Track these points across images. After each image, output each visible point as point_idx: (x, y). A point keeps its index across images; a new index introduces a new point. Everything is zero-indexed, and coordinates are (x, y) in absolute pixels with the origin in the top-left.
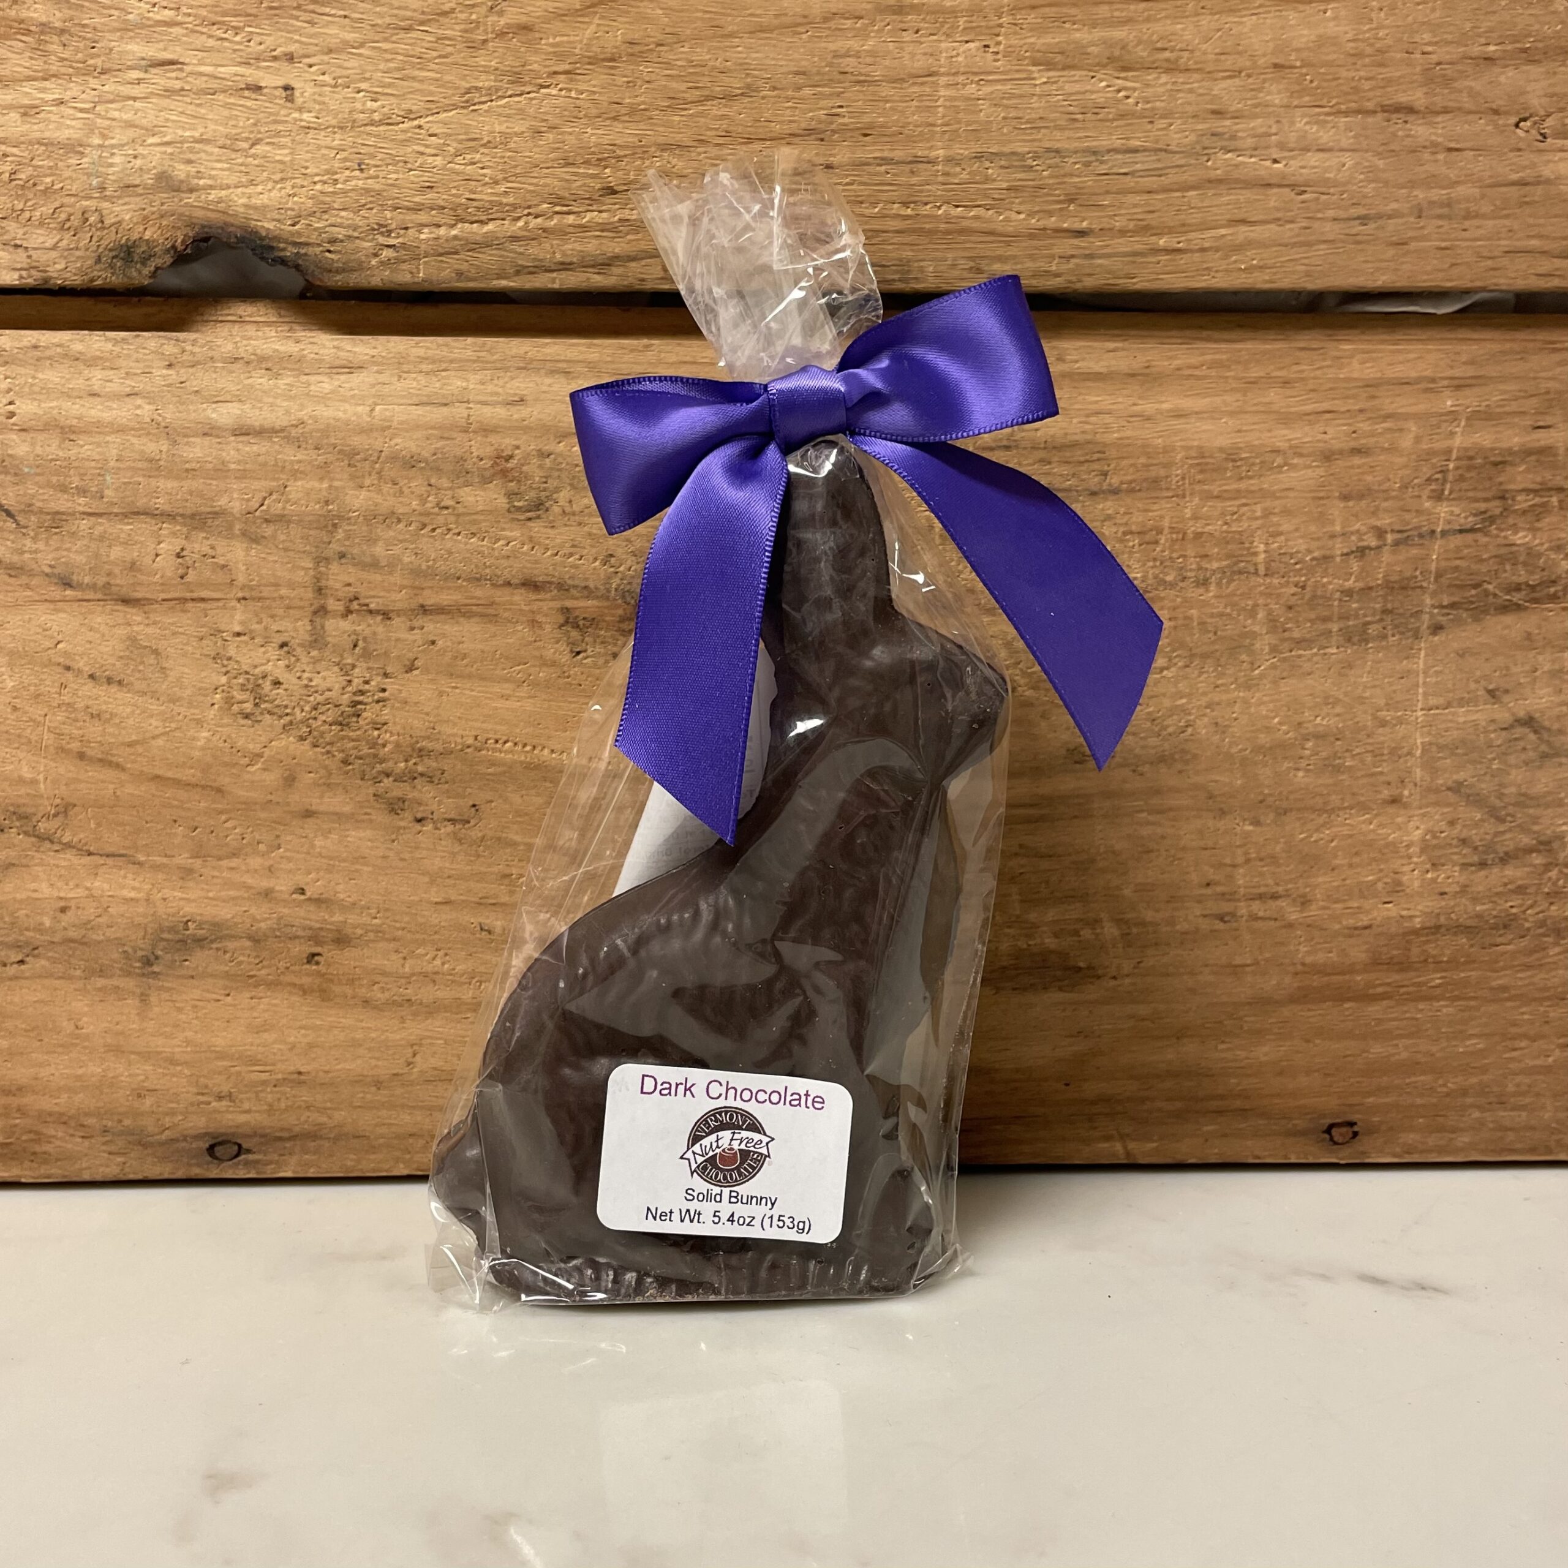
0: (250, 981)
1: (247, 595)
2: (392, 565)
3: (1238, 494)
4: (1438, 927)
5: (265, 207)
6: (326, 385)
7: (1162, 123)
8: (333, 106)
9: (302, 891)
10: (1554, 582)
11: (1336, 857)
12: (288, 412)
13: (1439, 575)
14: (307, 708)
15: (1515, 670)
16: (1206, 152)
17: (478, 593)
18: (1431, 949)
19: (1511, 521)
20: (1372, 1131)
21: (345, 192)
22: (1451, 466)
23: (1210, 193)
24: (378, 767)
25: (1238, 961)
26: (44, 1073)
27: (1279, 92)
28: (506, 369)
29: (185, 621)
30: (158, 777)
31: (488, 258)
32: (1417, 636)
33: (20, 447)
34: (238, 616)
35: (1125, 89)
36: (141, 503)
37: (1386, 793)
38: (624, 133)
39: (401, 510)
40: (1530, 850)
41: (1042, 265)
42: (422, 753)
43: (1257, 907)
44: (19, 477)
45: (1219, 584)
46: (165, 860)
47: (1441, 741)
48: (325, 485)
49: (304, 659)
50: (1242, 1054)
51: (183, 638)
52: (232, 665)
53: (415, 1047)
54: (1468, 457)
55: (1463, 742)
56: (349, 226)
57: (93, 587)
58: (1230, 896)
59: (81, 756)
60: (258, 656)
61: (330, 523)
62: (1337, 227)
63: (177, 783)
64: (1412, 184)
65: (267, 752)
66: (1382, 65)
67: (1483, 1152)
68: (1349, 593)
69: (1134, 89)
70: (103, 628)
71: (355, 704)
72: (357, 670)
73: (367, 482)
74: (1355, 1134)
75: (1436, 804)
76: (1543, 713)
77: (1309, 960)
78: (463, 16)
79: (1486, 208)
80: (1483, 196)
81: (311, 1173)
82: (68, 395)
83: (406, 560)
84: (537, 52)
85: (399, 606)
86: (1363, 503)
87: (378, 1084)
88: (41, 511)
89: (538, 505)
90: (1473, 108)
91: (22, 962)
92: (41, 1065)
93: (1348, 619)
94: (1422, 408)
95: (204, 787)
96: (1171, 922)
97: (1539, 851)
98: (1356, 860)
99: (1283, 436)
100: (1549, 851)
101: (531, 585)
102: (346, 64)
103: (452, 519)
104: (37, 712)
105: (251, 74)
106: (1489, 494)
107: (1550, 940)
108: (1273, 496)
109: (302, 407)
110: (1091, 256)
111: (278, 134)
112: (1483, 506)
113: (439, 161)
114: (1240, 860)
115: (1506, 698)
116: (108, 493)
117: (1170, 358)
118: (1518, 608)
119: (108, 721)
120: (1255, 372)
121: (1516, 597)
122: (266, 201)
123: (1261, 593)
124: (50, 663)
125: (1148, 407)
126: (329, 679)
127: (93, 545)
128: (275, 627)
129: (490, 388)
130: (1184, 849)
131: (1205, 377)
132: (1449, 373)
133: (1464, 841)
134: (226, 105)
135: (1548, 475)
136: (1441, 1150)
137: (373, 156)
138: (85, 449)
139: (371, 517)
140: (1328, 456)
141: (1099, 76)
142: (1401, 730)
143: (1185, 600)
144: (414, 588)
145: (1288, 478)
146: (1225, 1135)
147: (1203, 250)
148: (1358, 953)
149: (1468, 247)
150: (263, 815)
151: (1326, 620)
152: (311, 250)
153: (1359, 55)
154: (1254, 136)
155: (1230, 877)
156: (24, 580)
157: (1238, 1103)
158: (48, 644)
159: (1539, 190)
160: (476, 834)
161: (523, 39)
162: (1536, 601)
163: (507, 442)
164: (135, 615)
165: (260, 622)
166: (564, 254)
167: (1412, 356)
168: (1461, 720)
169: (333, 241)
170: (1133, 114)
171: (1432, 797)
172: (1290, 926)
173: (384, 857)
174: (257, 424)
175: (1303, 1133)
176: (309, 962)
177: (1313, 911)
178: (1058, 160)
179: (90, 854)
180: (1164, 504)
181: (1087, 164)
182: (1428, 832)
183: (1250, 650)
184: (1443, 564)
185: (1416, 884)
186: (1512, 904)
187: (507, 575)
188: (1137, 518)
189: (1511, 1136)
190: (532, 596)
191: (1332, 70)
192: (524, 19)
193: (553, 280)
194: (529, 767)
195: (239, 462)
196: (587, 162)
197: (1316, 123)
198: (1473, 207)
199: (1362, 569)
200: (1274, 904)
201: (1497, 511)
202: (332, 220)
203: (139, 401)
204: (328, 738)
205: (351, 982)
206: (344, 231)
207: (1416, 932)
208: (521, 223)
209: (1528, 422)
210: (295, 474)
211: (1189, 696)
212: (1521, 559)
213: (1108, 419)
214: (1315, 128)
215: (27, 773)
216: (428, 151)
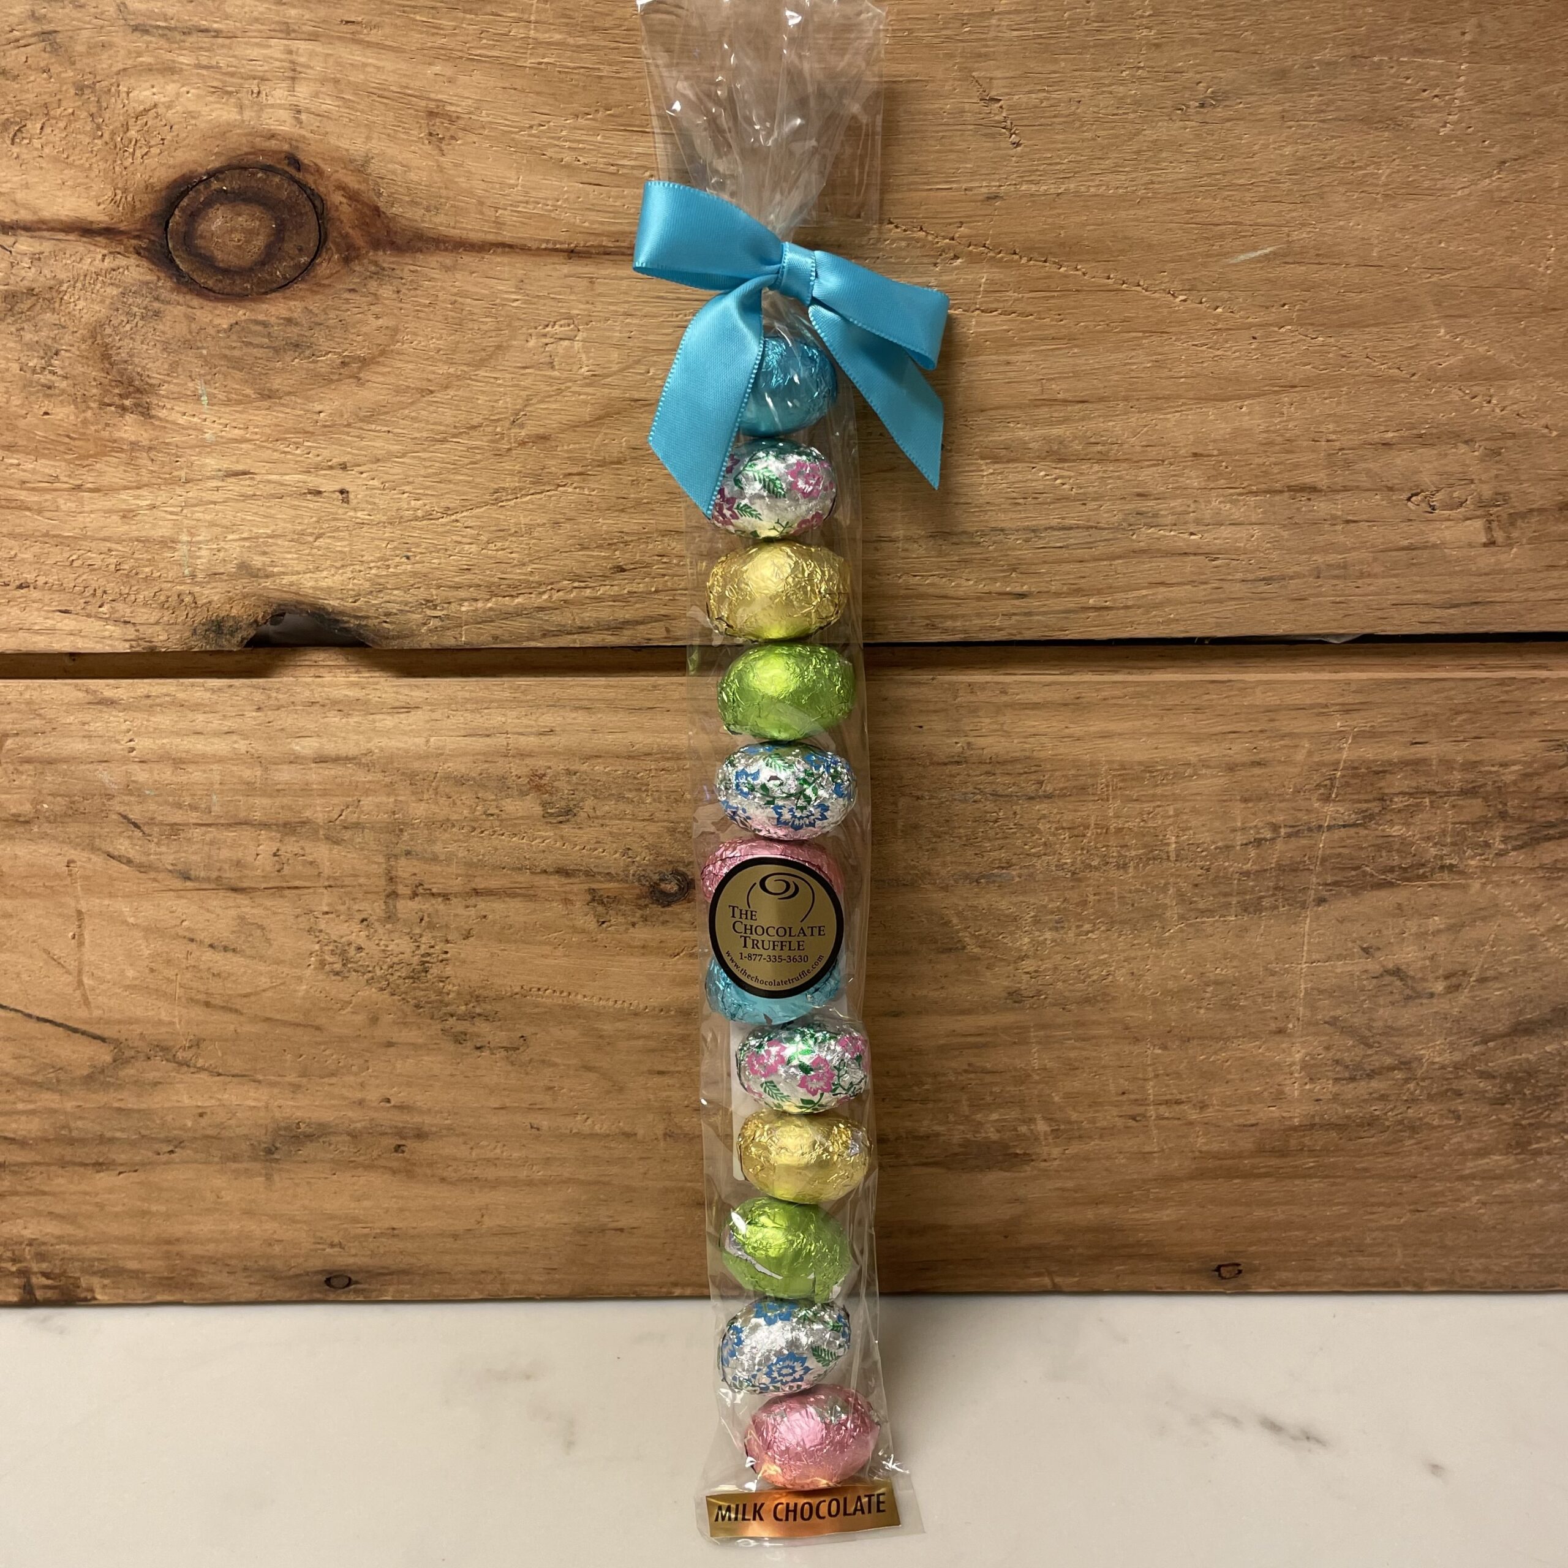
0: (351, 1165)
1: (332, 883)
2: (449, 860)
3: (1153, 798)
4: (1313, 1126)
5: (329, 588)
6: (389, 722)
7: (1093, 505)
8: (382, 504)
9: (388, 1101)
10: (1423, 865)
11: (1230, 1073)
12: (357, 744)
13: (1324, 860)
14: (385, 967)
15: (1385, 932)
16: (1132, 528)
17: (521, 879)
18: (1307, 1141)
19: (1388, 817)
20: (1254, 1270)
21: (395, 575)
22: (1339, 774)
23: (1134, 561)
24: (444, 1010)
25: (1147, 1149)
26: (195, 1229)
27: (1198, 477)
28: (539, 706)
29: (284, 907)
30: (268, 1020)
31: (520, 625)
32: (1304, 906)
33: (141, 775)
34: (326, 899)
35: (1062, 477)
36: (242, 815)
37: (1273, 1026)
38: (631, 523)
39: (455, 817)
40: (1391, 1068)
41: (987, 622)
42: (478, 999)
43: (1164, 1110)
44: (142, 797)
45: (1136, 867)
46: (278, 1079)
47: (1322, 987)
48: (392, 800)
49: (381, 931)
50: (1148, 1215)
51: (281, 917)
52: (322, 936)
53: (483, 1211)
54: (1353, 768)
55: (1340, 987)
56: (401, 602)
57: (208, 880)
58: (1142, 1102)
59: (207, 1004)
60: (344, 928)
61: (397, 828)
62: (1244, 587)
63: (285, 1023)
64: (1313, 550)
65: (354, 1000)
66: (1288, 452)
67: (1344, 1285)
68: (1247, 874)
69: (1070, 477)
70: (218, 911)
71: (424, 963)
72: (423, 940)
73: (426, 797)
74: (1240, 1272)
75: (1316, 1034)
76: (1408, 964)
77: (1204, 1148)
78: (490, 429)
79: (1378, 569)
80: (1375, 560)
81: (406, 1297)
82: (177, 734)
83: (460, 855)
84: (554, 457)
85: (456, 889)
86: (1261, 805)
87: (455, 1237)
88: (161, 824)
89: (568, 812)
90: (1368, 485)
91: (171, 1152)
92: (191, 1223)
93: (1245, 893)
94: (1314, 728)
95: (305, 1026)
96: (1093, 1121)
97: (1400, 1069)
98: (1246, 1075)
99: (1193, 752)
100: (1409, 1069)
101: (563, 872)
102: (392, 471)
103: (497, 823)
104: (170, 973)
105: (313, 481)
106: (1371, 797)
107: (1406, 1134)
108: (1185, 800)
109: (369, 740)
110: (1029, 614)
111: (338, 529)
112: (1365, 806)
113: (474, 548)
114: (1151, 1075)
115: (1378, 954)
116: (216, 809)
117: (1098, 690)
118: (1390, 885)
119: (226, 979)
120: (1170, 701)
121: (1390, 877)
122: (331, 584)
123: (1172, 875)
124: (177, 936)
125: (1076, 730)
126: (401, 946)
127: (206, 848)
128: (356, 907)
129: (525, 721)
130: (1104, 1067)
131: (1127, 705)
132: (1340, 700)
133: (1337, 1062)
134: (295, 508)
135: (1422, 781)
136: (1308, 1284)
137: (418, 545)
138: (196, 775)
139: (431, 824)
140: (1231, 768)
141: (1039, 466)
142: (1288, 978)
143: (1108, 879)
144: (467, 876)
145: (1195, 785)
146: (1133, 1273)
147: (1127, 607)
148: (1246, 1143)
149: (1360, 602)
150: (355, 1045)
151: (1226, 895)
152: (370, 622)
153: (1271, 443)
154: (1173, 514)
155: (1143, 1088)
156: (152, 875)
157: (1144, 1250)
158: (174, 922)
159: (1426, 554)
160: (525, 1058)
161: (542, 446)
162: (1408, 880)
163: (540, 764)
164: (242, 900)
165: (344, 904)
166: (583, 620)
167: (1306, 686)
168: (1339, 970)
169: (388, 614)
170: (1067, 498)
171: (1312, 1029)
172: (1191, 1123)
173: (452, 1075)
174: (333, 754)
175: (1197, 1272)
176: (396, 1151)
177: (1209, 1113)
178: (1002, 537)
179: (219, 1075)
180: (1090, 805)
181: (1027, 540)
182: (1307, 1054)
183: (1160, 917)
184: (1328, 852)
185: (1296, 1093)
186: (1376, 1109)
187: (543, 865)
188: (1068, 816)
189: (1367, 1274)
190: (564, 880)
191: (1246, 457)
192: (542, 431)
193: (575, 641)
194: (565, 1007)
195: (320, 783)
196: (600, 547)
197: (1231, 502)
198: (1366, 568)
199: (1258, 855)
200: (1177, 1108)
201: (1377, 810)
202: (386, 598)
203: (235, 737)
204: (403, 988)
205: (431, 1165)
206: (397, 606)
207: (1295, 1129)
208: (545, 597)
209: (1407, 739)
210: (367, 792)
211: (1111, 953)
212: (1396, 847)
213: (1044, 739)
214: (1228, 506)
215: (164, 1016)
216: (465, 540)
